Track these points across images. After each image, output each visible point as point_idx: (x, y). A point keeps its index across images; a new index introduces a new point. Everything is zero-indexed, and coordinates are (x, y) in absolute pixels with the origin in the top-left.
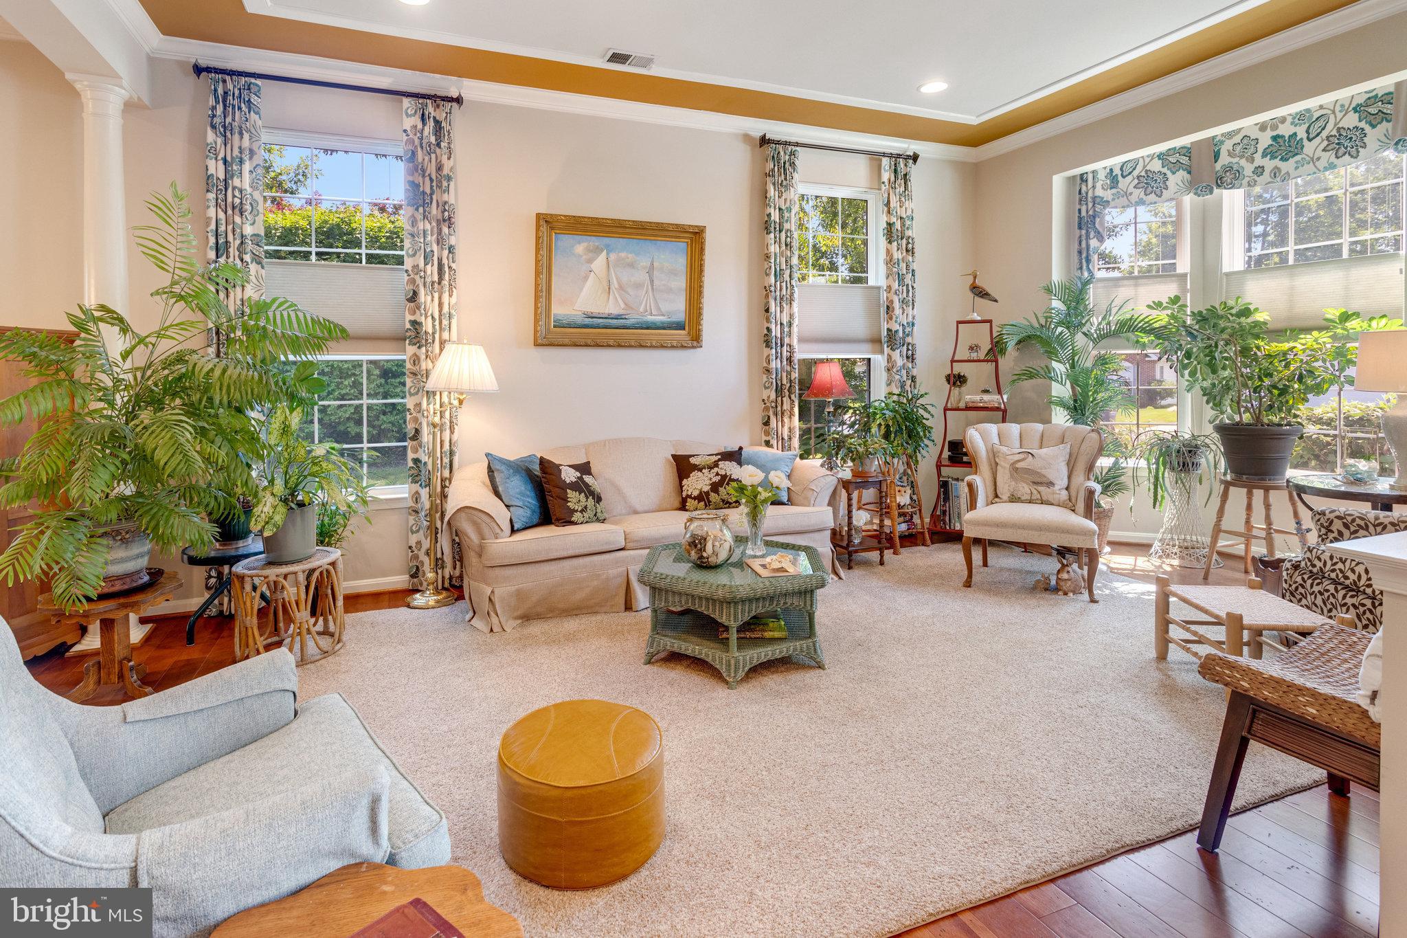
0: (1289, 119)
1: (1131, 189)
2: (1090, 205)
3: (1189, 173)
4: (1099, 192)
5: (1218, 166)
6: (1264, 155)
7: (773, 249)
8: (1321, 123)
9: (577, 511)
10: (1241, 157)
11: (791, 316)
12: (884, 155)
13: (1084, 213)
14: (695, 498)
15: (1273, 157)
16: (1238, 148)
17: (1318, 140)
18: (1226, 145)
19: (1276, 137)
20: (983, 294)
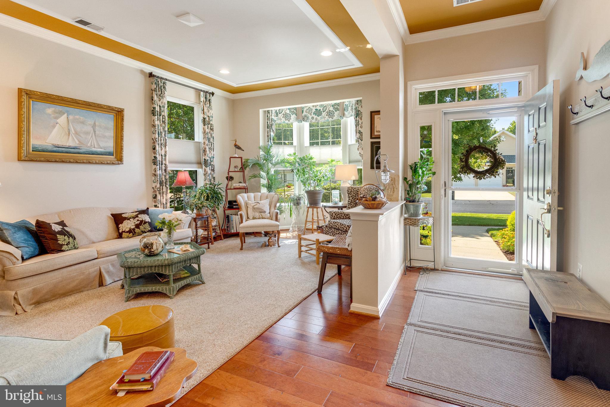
0: (319, 106)
1: (282, 118)
2: (271, 121)
3: (296, 115)
4: (273, 117)
5: (303, 115)
6: (314, 114)
7: (157, 123)
8: (325, 108)
9: (64, 245)
10: (308, 113)
11: (166, 152)
12: (201, 91)
13: (269, 124)
14: (127, 232)
15: (316, 115)
16: (308, 110)
17: (325, 112)
18: (305, 110)
19: (316, 109)
20: (239, 148)
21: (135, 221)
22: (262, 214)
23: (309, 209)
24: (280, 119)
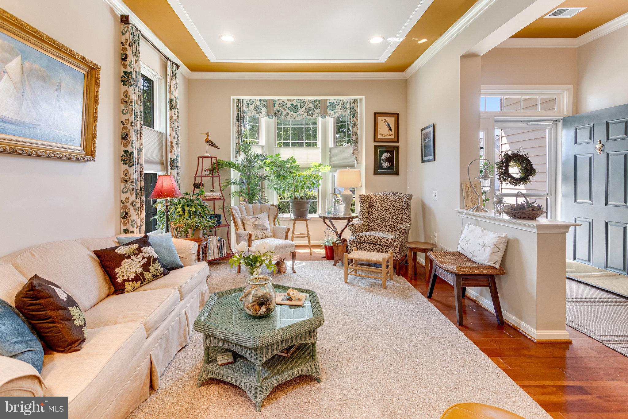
0: (295, 100)
1: (252, 110)
2: (242, 113)
3: (267, 109)
4: (244, 108)
5: (275, 109)
6: (289, 109)
8: (303, 104)
10: (282, 108)
12: (168, 59)
13: (240, 116)
14: (132, 280)
15: (291, 111)
16: (281, 105)
17: (303, 109)
18: (277, 103)
19: (292, 104)
20: (212, 145)
21: (140, 259)
22: (265, 232)
23: (296, 222)
24: (251, 112)
